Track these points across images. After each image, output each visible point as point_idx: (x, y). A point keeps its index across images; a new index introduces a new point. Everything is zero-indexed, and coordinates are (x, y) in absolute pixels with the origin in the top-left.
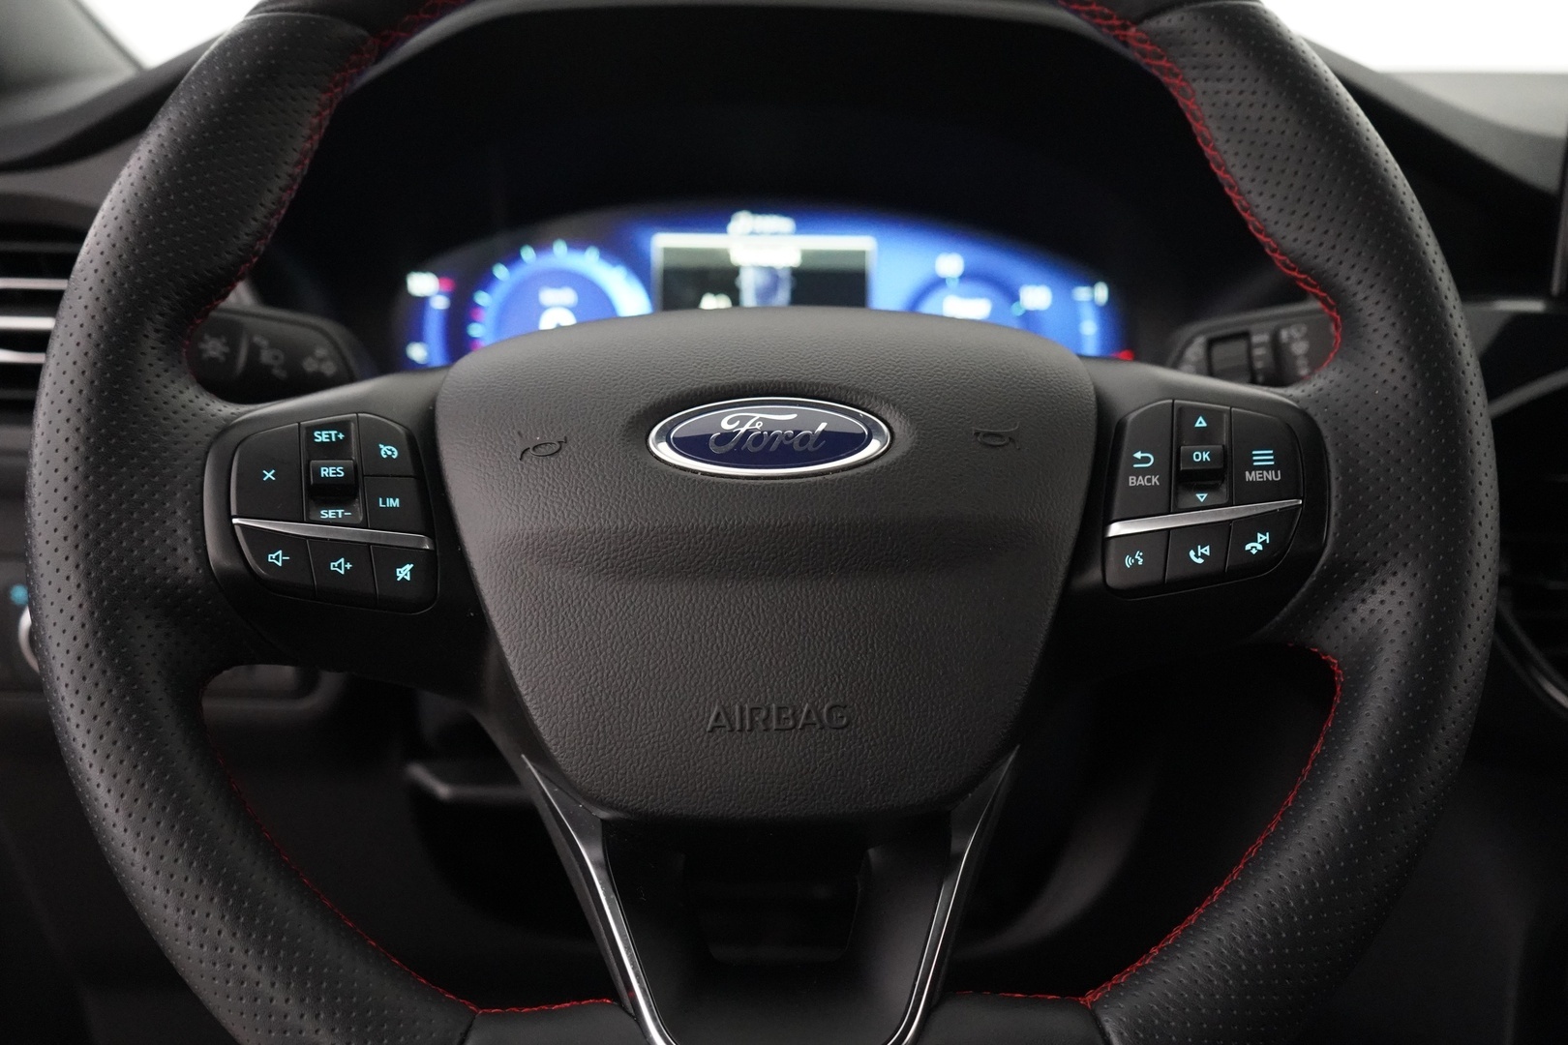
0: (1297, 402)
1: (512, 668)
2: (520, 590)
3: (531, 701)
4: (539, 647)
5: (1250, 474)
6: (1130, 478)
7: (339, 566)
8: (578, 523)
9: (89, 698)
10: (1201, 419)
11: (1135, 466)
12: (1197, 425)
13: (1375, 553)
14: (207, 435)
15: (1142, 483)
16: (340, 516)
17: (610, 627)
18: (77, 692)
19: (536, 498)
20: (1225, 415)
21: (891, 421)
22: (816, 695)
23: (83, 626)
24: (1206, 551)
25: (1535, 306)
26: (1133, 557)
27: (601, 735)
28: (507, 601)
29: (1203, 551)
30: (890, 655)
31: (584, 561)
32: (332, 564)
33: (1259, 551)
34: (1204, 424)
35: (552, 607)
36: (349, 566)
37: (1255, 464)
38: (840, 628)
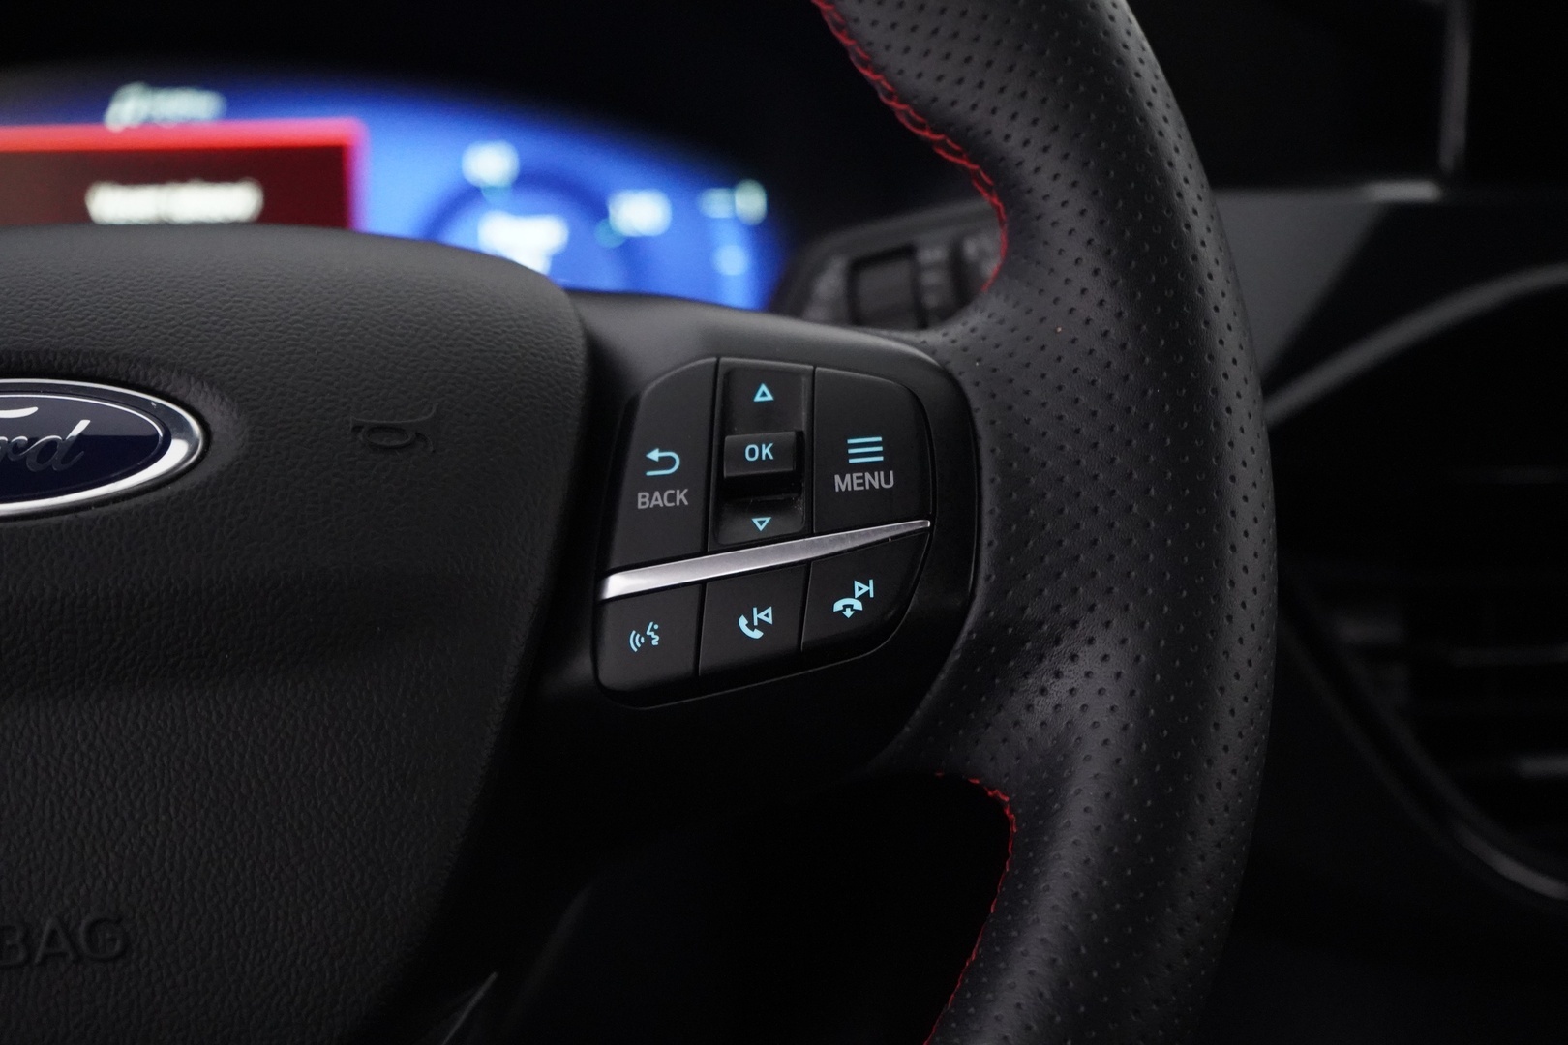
0: (932, 352)
5: (843, 480)
6: (640, 495)
10: (763, 388)
11: (650, 473)
12: (758, 398)
13: (1057, 607)
15: (660, 503)
20: (804, 379)
21: (206, 413)
22: (67, 902)
24: (767, 615)
25: (1420, 191)
26: (643, 633)
29: (762, 616)
30: (198, 825)
33: (856, 611)
34: (769, 397)
37: (851, 461)
38: (109, 779)
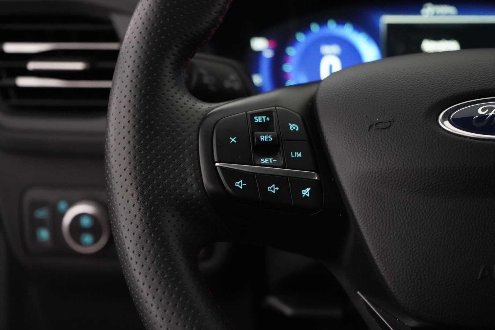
1: (368, 244)
2: (372, 201)
3: (379, 262)
4: (383, 233)
7: (272, 189)
8: (404, 165)
9: (146, 259)
14: (198, 119)
16: (271, 162)
17: (423, 222)
18: (139, 255)
19: (379, 152)
23: (141, 220)
27: (419, 281)
28: (364, 208)
31: (407, 186)
32: (269, 187)
35: (390, 211)
36: (277, 189)
